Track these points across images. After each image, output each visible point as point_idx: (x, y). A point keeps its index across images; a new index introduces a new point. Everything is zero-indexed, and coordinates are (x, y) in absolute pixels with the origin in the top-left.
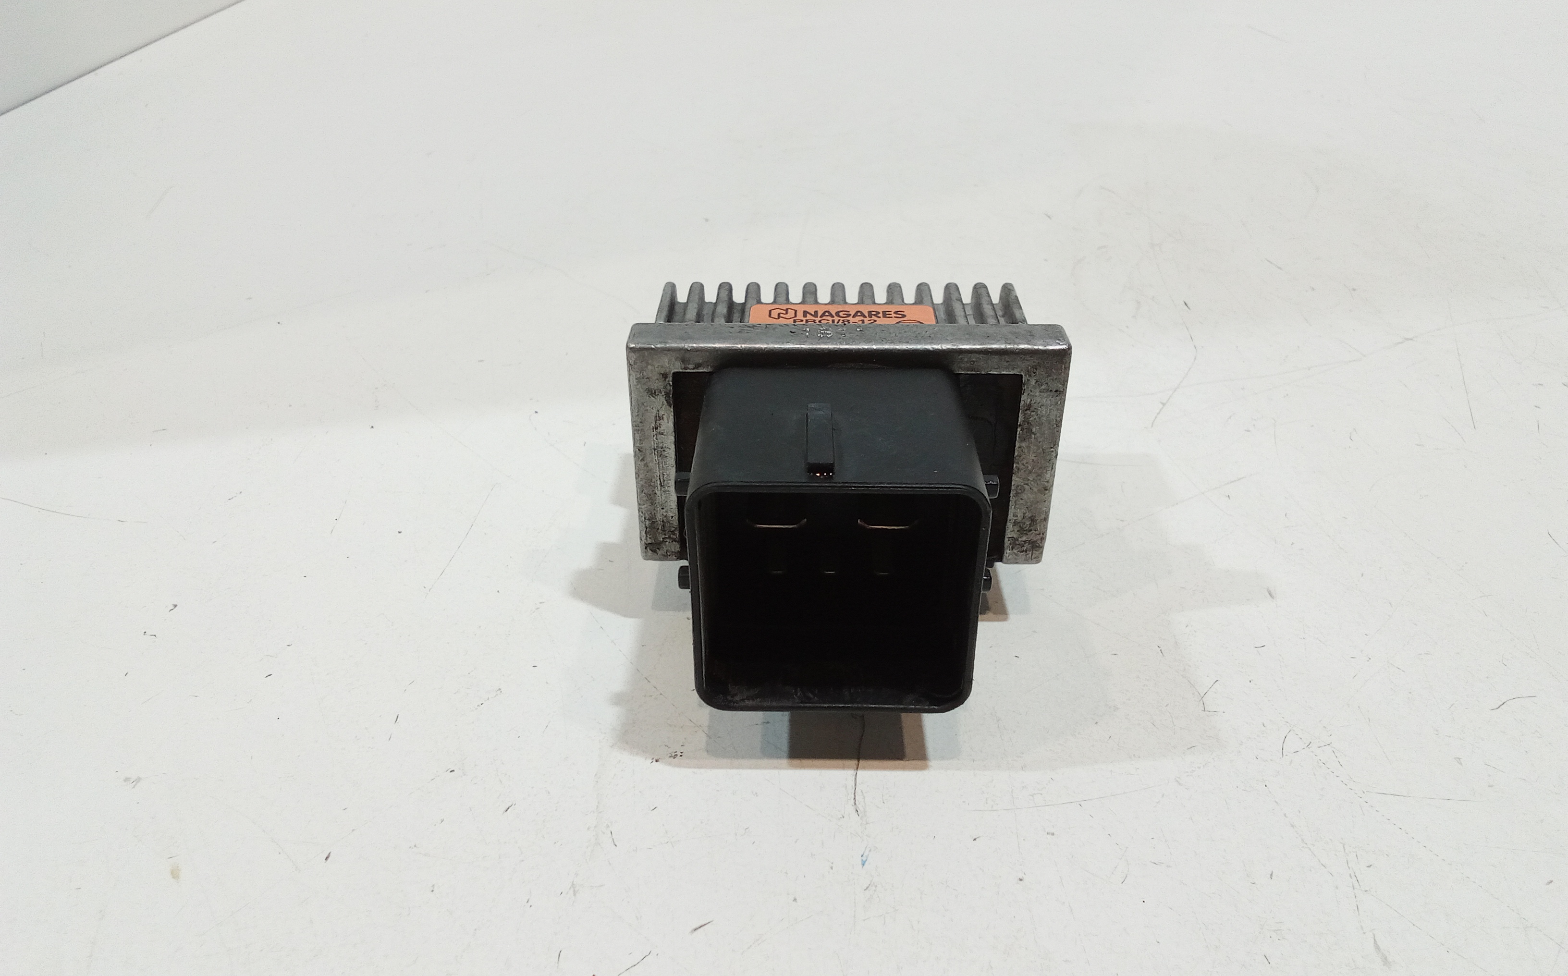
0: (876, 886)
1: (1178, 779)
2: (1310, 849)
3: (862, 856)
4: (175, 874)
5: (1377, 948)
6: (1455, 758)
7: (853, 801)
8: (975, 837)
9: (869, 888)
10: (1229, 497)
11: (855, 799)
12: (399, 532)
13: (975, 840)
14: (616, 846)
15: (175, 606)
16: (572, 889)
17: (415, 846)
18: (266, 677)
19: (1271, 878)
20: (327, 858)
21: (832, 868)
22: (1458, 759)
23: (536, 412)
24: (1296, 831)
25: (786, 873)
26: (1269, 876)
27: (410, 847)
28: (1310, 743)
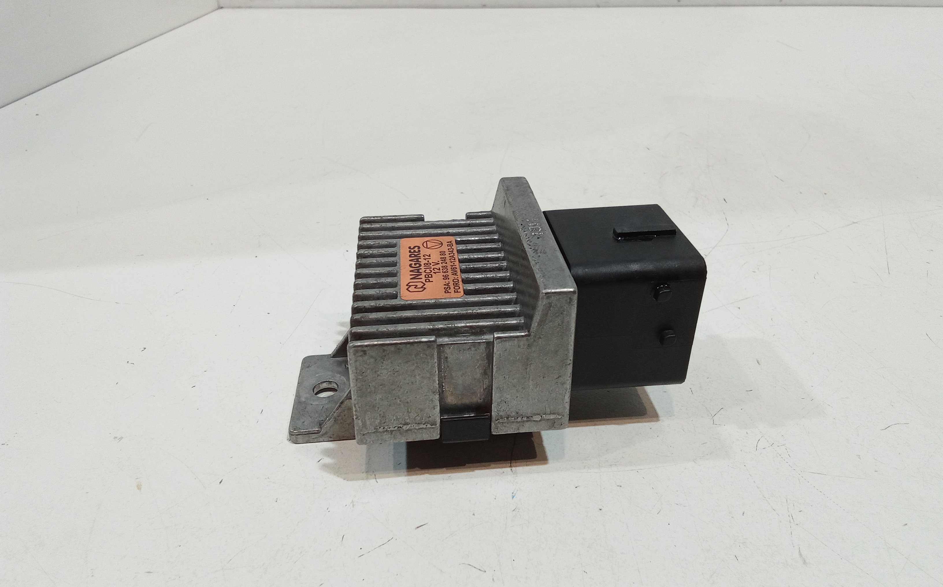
0: (519, 509)
1: (694, 460)
2: (767, 501)
3: (513, 493)
4: (139, 487)
5: (801, 555)
6: (857, 455)
7: (510, 465)
8: (576, 486)
9: (515, 510)
10: (739, 308)
11: (511, 463)
12: (268, 313)
14: (377, 482)
15: (145, 348)
16: (352, 504)
17: (268, 478)
18: (192, 387)
19: (743, 515)
20: (220, 483)
21: (495, 499)
22: (858, 456)
23: (347, 251)
24: (760, 491)
25: (470, 501)
26: (742, 514)
27: (266, 478)
28: (773, 443)
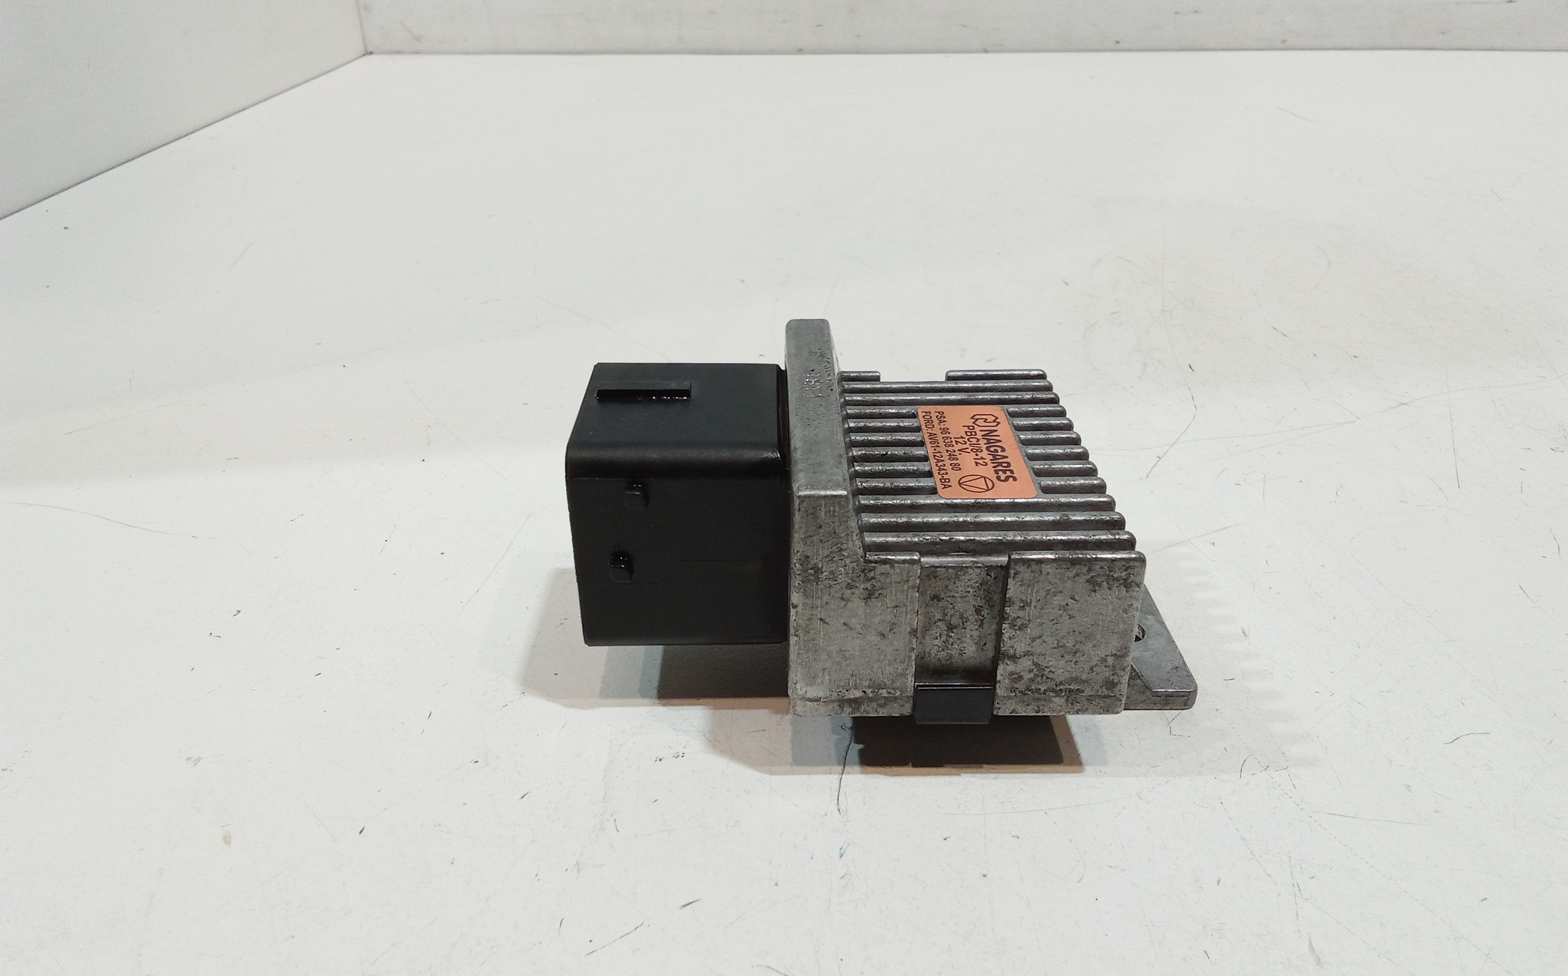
0: (851, 876)
1: (1139, 794)
2: (1257, 861)
3: (841, 849)
4: (227, 840)
5: (1312, 948)
6: (1405, 785)
7: (836, 802)
8: (945, 838)
9: (845, 877)
10: (1213, 544)
11: (838, 800)
12: (442, 554)
13: (945, 839)
14: (618, 831)
15: (239, 612)
16: (576, 867)
17: (439, 825)
18: (316, 675)
19: (1218, 884)
20: (361, 832)
21: (812, 858)
22: (1408, 787)
24: (1246, 844)
25: (770, 861)
26: (1216, 882)
27: (435, 825)
28: (1268, 766)
